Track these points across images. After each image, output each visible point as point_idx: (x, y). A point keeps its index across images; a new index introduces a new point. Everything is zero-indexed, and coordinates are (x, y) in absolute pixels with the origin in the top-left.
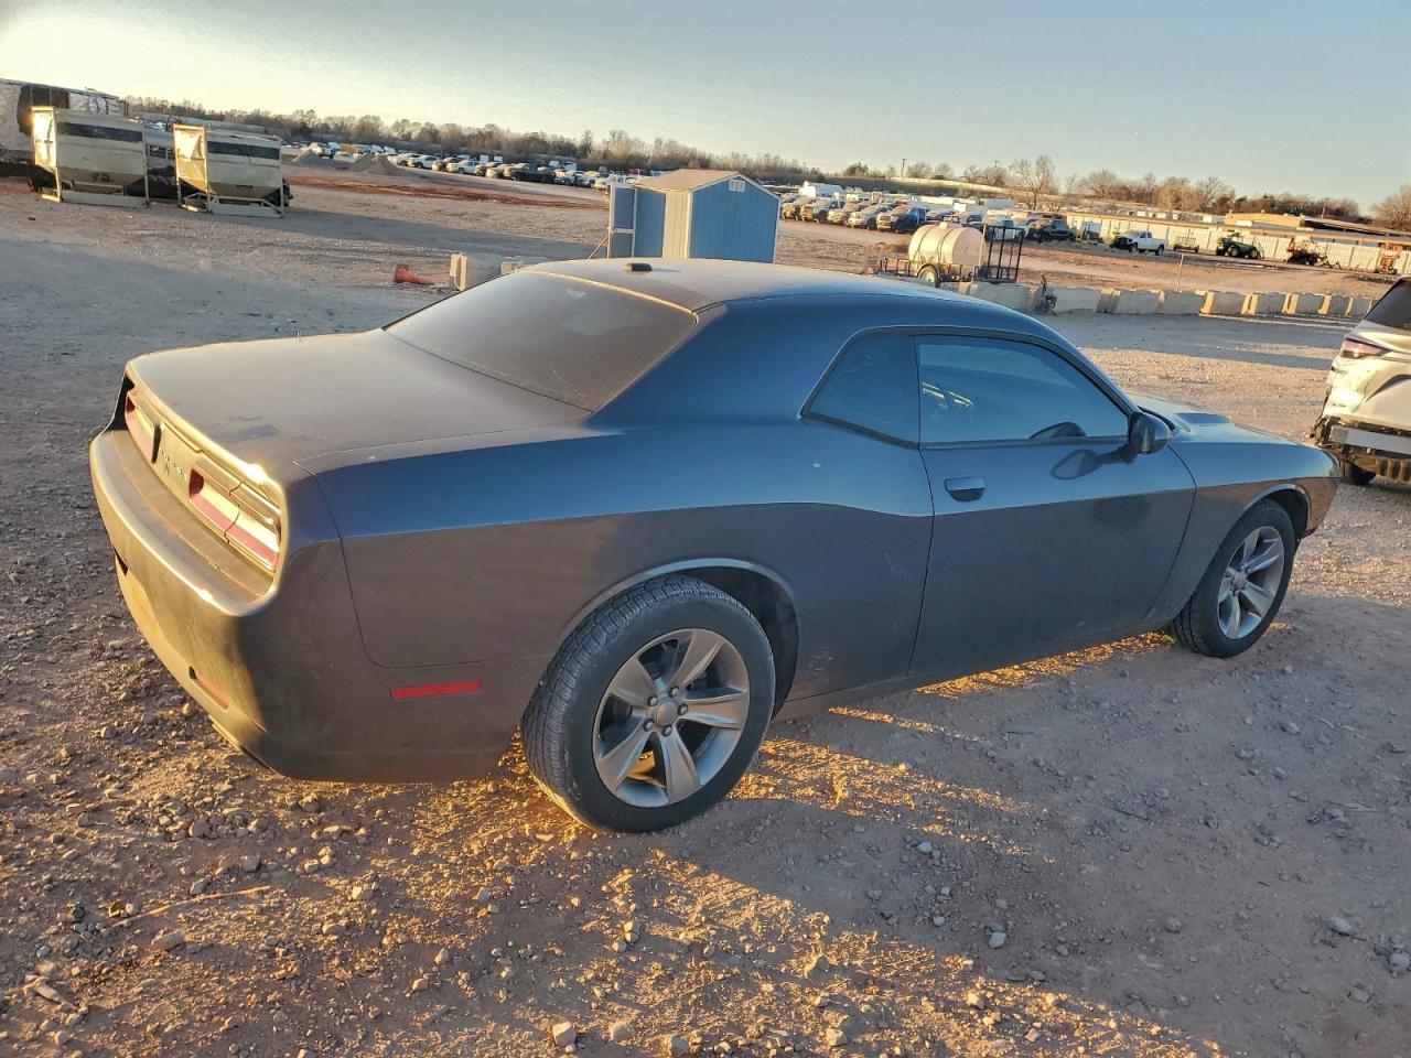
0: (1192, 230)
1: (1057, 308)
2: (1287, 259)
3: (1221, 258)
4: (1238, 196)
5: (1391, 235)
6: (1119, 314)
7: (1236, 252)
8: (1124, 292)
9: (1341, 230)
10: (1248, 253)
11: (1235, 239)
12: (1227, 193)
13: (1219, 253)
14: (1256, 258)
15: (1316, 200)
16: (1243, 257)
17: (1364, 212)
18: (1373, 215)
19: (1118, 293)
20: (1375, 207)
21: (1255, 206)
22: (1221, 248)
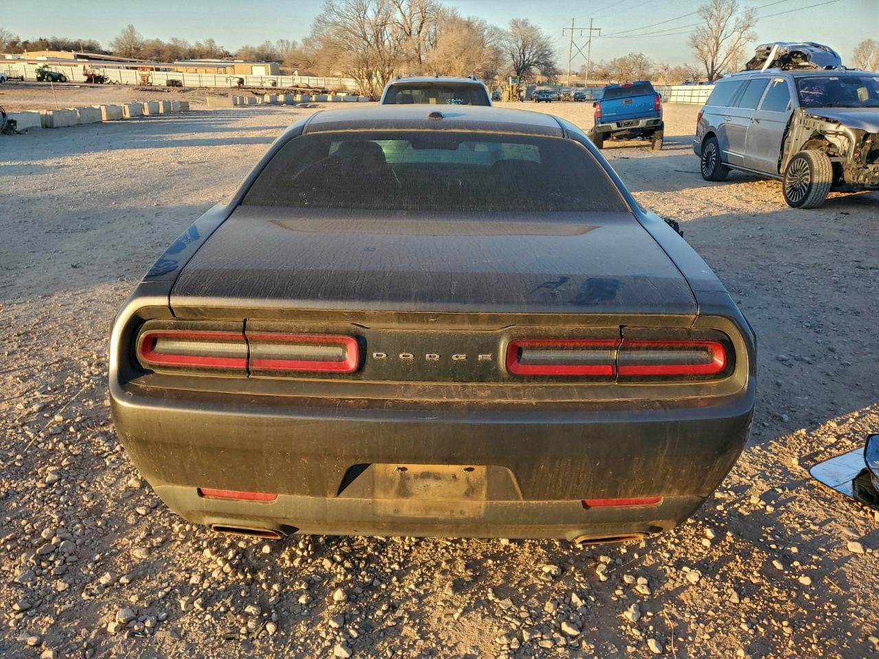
0: (10, 65)
1: (19, 128)
2: (85, 80)
3: (40, 83)
4: (23, 39)
5: (130, 61)
6: (58, 128)
7: (49, 78)
8: (55, 112)
9: (101, 59)
10: (58, 78)
11: (46, 69)
12: (14, 38)
13: (40, 79)
14: (65, 81)
15: (73, 41)
16: (57, 81)
17: (105, 48)
18: (111, 50)
19: (51, 113)
20: (112, 45)
21: (37, 46)
22: (39, 76)
